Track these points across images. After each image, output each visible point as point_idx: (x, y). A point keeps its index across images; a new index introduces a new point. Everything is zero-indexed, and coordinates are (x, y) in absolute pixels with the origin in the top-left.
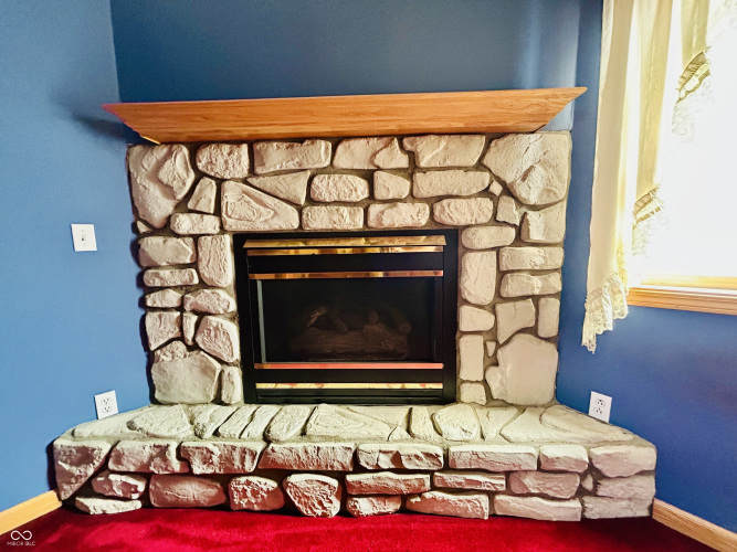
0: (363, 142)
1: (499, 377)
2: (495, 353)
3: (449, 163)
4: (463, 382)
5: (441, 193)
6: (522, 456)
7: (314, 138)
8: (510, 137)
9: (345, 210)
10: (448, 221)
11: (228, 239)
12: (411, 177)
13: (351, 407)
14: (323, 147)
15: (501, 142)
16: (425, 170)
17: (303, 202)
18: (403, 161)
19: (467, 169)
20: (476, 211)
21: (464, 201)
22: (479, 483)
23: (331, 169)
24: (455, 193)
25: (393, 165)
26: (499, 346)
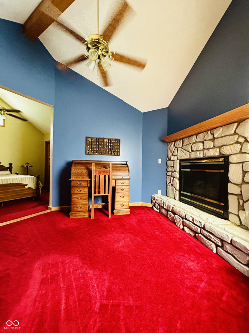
0: (202, 134)
1: (244, 215)
2: (243, 205)
3: (223, 135)
4: (230, 213)
5: (221, 145)
6: (224, 235)
7: (192, 135)
8: (246, 121)
9: (198, 153)
10: (224, 154)
11: (178, 161)
12: (214, 141)
13: (198, 210)
14: (194, 137)
15: (242, 123)
16: (217, 138)
17: (190, 151)
18: (211, 137)
19: (230, 135)
20: (233, 149)
21: (228, 146)
22: (211, 238)
23: (196, 142)
24: (225, 144)
25: (208, 139)
26: (244, 202)
